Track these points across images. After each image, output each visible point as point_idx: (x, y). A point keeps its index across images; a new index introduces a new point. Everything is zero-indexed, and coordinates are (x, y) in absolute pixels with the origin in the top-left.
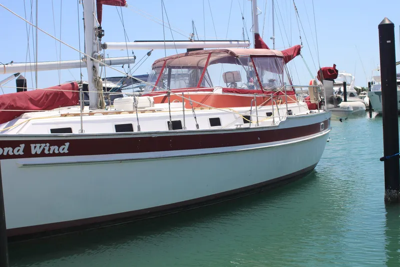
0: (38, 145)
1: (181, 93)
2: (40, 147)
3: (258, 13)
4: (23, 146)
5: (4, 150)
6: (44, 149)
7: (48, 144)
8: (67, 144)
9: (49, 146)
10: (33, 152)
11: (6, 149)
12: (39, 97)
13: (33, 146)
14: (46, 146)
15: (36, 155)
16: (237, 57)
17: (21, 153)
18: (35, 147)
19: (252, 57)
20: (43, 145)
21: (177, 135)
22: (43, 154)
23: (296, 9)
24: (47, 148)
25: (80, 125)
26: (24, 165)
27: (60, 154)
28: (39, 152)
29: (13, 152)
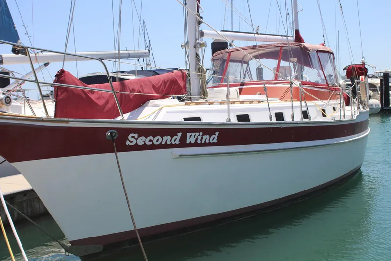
0: (193, 134)
1: (263, 86)
2: (195, 136)
3: (298, 10)
4: (180, 134)
5: (163, 139)
6: (197, 138)
7: (201, 133)
8: (217, 133)
9: (202, 136)
10: (188, 142)
11: (165, 138)
12: (159, 84)
13: (188, 134)
14: (200, 135)
15: (190, 145)
16: (309, 51)
17: (178, 142)
18: (190, 136)
19: (318, 51)
20: (197, 134)
21: (298, 126)
22: (196, 145)
23: (341, 7)
24: (200, 137)
25: (227, 114)
26: (181, 155)
27: (210, 145)
28: (192, 142)
29: (170, 141)
